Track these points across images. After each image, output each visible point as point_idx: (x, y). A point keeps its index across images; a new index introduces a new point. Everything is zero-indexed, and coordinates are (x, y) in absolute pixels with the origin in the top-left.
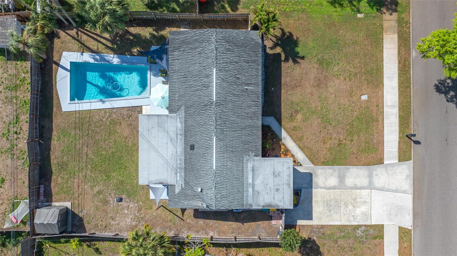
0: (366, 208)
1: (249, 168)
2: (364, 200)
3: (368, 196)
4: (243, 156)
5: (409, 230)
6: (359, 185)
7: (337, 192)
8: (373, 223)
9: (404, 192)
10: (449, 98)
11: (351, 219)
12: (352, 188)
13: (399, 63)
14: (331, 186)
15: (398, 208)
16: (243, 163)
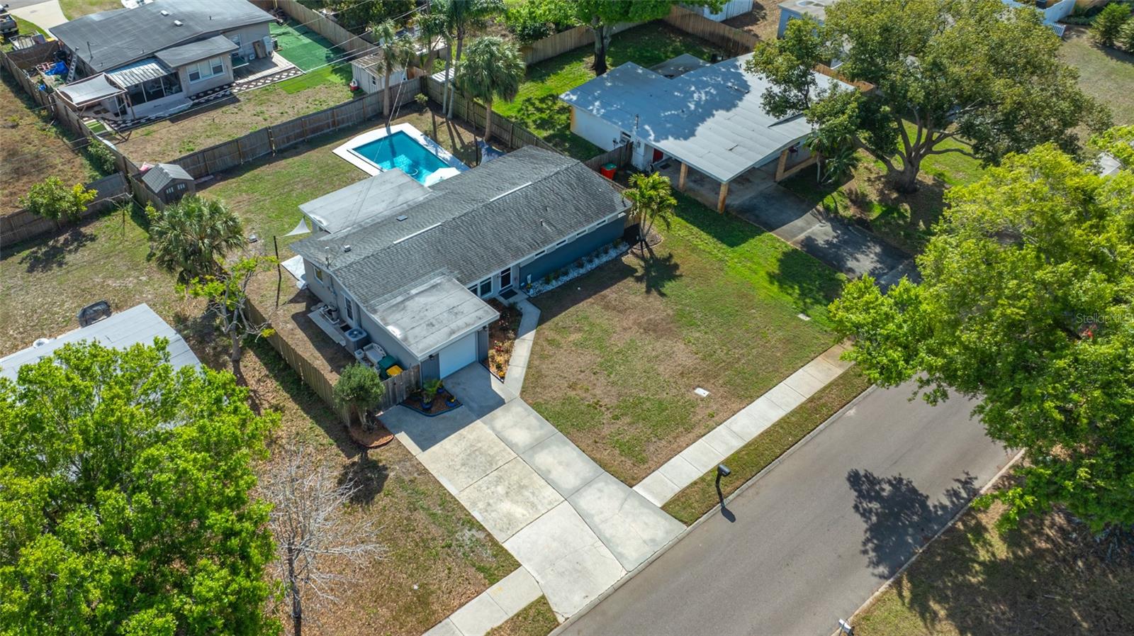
0: (523, 515)
1: (432, 282)
2: (536, 501)
3: (550, 503)
4: (444, 266)
5: (555, 619)
6: (554, 475)
7: (509, 453)
8: (506, 546)
9: (619, 557)
10: (862, 506)
11: (481, 505)
12: (538, 471)
13: (811, 400)
14: (510, 438)
15: (579, 567)
16: (433, 271)
